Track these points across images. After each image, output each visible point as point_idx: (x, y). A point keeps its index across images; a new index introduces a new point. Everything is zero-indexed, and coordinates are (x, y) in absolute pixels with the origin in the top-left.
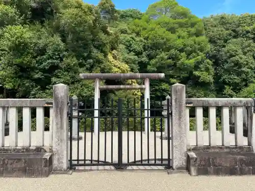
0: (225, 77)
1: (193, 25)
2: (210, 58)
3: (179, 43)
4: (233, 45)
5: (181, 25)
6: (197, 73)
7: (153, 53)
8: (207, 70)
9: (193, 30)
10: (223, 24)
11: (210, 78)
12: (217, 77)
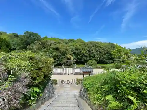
0: (91, 55)
1: (85, 44)
2: (88, 51)
3: (82, 48)
4: (93, 48)
5: (83, 44)
6: (85, 54)
7: (76, 50)
8: (87, 53)
9: (85, 45)
10: (91, 44)
11: (88, 55)
12: (89, 55)
